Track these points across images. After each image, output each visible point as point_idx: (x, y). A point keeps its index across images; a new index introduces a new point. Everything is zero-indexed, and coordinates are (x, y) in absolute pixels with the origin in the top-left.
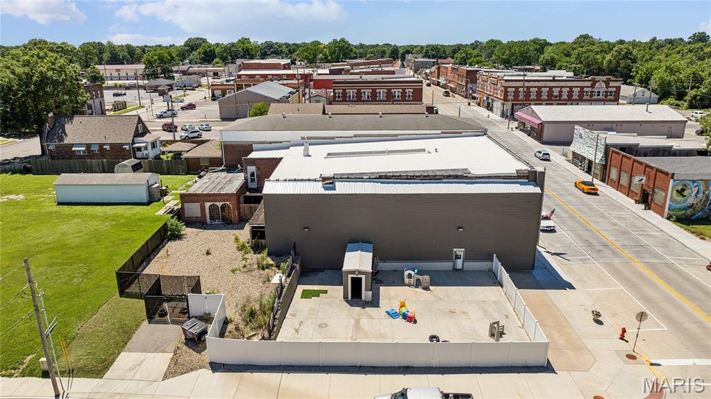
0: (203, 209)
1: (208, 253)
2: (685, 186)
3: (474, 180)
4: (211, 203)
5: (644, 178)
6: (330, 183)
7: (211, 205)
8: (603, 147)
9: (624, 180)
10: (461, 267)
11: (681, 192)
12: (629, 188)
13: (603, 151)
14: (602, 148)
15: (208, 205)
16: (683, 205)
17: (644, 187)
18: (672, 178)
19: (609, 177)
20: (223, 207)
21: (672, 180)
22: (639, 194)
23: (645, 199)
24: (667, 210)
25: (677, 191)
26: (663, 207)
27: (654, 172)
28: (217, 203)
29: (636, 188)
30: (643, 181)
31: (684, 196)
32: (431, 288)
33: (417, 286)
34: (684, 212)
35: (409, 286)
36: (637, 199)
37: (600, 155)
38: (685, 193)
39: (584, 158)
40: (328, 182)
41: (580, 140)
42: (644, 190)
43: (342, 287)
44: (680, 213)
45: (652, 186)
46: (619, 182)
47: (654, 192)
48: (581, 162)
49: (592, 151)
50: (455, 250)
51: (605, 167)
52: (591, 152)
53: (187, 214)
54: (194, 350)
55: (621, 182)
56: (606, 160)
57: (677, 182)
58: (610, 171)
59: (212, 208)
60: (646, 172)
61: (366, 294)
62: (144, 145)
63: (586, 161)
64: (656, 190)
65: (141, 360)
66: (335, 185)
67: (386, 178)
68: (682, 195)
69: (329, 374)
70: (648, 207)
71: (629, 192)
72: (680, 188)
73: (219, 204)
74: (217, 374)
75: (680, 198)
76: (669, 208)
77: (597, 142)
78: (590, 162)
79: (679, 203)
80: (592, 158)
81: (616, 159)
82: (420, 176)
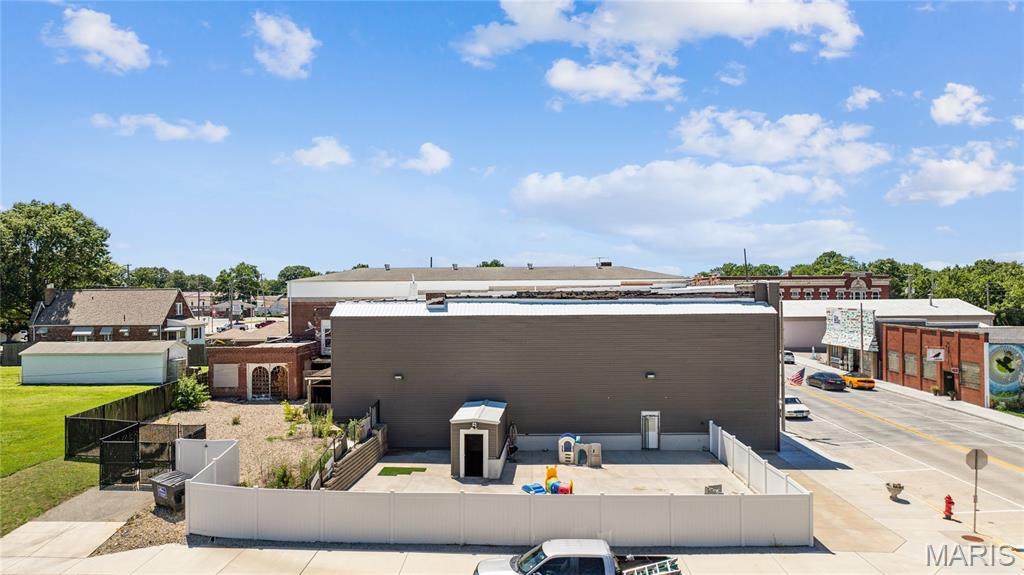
0: (242, 374)
1: (236, 422)
2: (1009, 352)
3: (667, 300)
4: (257, 365)
5: (942, 351)
6: (439, 303)
7: (256, 369)
8: (872, 326)
9: (912, 368)
10: (656, 446)
11: (1005, 363)
12: (922, 376)
13: (872, 331)
14: (870, 328)
15: (251, 367)
16: (1012, 385)
17: (944, 368)
18: (987, 340)
19: (887, 369)
20: (275, 373)
21: (986, 345)
22: (939, 381)
23: (949, 385)
24: (987, 393)
25: (999, 361)
26: (980, 391)
27: (956, 340)
28: (266, 366)
29: (931, 372)
30: (942, 357)
31: (1011, 370)
32: (603, 466)
33: (580, 464)
34: (1016, 397)
35: (567, 464)
36: (937, 388)
37: (869, 339)
38: (1013, 365)
39: (845, 350)
40: (436, 300)
41: (837, 326)
42: (947, 373)
43: (450, 466)
44: (1010, 399)
45: (956, 362)
46: (904, 372)
47: (961, 370)
48: (842, 359)
49: (856, 336)
50: (644, 413)
51: (879, 356)
52: (856, 338)
53: (218, 382)
54: (166, 519)
55: (908, 371)
56: (880, 344)
57: (995, 347)
58: (887, 359)
59: (259, 373)
60: (944, 344)
61: (491, 465)
62: (180, 328)
63: (850, 356)
64: (965, 367)
65: (61, 530)
66: (446, 307)
67: (529, 297)
68: (1007, 368)
69: (405, 553)
70: (957, 397)
71: (922, 383)
72: (1001, 357)
73: (269, 367)
74: (196, 550)
75: (1004, 374)
76: (991, 391)
77: (862, 321)
78: (856, 353)
79: (1006, 381)
80: (857, 345)
81: (894, 338)
82: (581, 293)
